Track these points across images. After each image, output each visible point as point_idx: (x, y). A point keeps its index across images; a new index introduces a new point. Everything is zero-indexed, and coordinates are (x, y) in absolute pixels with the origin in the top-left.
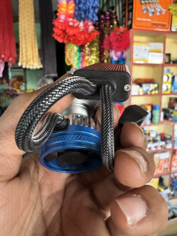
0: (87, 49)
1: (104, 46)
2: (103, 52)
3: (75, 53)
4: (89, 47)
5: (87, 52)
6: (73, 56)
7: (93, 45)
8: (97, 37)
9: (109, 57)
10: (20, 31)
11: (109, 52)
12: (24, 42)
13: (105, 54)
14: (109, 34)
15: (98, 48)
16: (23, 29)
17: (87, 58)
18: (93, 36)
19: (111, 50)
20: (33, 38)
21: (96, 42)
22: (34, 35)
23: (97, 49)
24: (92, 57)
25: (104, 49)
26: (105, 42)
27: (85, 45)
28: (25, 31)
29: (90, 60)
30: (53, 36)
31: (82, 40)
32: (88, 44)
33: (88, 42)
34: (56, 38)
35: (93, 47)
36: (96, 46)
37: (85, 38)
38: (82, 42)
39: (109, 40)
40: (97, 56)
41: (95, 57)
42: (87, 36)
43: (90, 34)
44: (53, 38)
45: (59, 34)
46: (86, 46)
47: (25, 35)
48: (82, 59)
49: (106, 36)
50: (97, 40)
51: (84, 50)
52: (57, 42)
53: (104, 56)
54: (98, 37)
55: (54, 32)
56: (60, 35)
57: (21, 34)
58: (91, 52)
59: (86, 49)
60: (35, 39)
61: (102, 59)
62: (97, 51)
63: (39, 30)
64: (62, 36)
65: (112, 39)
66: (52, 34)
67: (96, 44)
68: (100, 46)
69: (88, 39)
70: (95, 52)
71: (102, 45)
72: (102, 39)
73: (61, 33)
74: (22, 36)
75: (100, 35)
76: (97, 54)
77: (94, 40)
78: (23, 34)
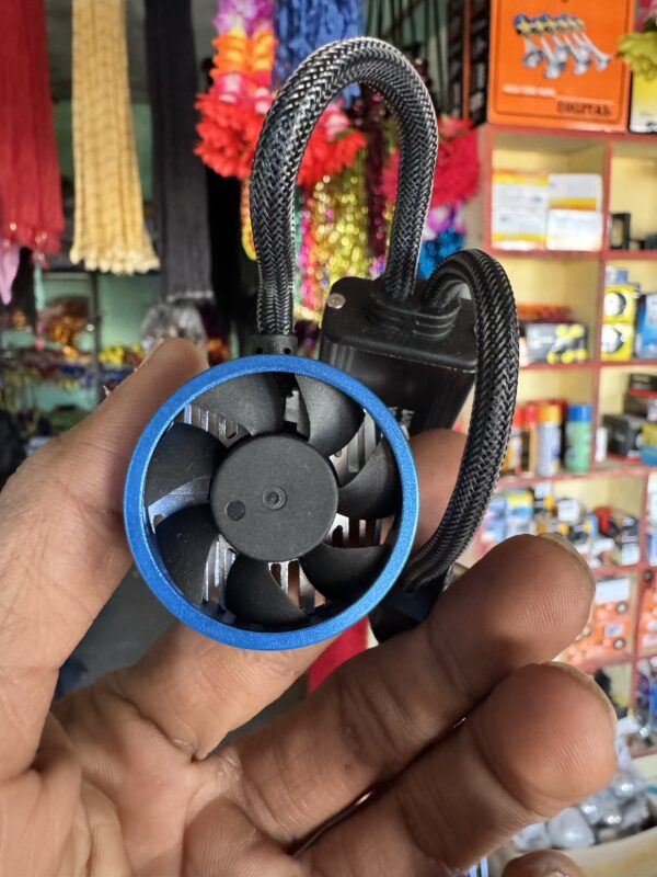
0: (324, 198)
1: (386, 189)
2: (382, 208)
4: (329, 190)
5: (321, 209)
7: (346, 186)
8: (358, 153)
10: (77, 137)
12: (89, 174)
13: (386, 215)
15: (363, 195)
16: (87, 130)
17: (322, 230)
18: (344, 152)
20: (124, 159)
21: (354, 174)
22: (129, 148)
23: (357, 197)
24: (341, 228)
25: (383, 198)
26: (388, 173)
27: (314, 184)
28: (94, 135)
29: (333, 238)
30: (199, 151)
31: (305, 167)
32: (327, 179)
33: (325, 173)
34: (206, 158)
35: (346, 192)
36: (355, 186)
37: (315, 159)
38: (302, 172)
40: (357, 224)
41: (351, 229)
42: (320, 153)
43: (332, 146)
44: (199, 158)
45: (217, 145)
46: (319, 186)
47: (95, 151)
48: (304, 236)
49: (392, 150)
50: (358, 166)
51: (311, 203)
52: (211, 174)
53: (384, 222)
54: (364, 154)
55: (201, 139)
56: (222, 150)
57: (82, 146)
58: (338, 209)
59: (317, 200)
60: (130, 164)
61: (379, 236)
62: (358, 207)
63: (146, 129)
64: (229, 152)
66: (197, 147)
67: (354, 180)
68: (368, 186)
69: (324, 164)
70: (350, 209)
71: (378, 183)
72: (376, 161)
73: (224, 140)
74: (83, 152)
75: (369, 148)
76: (358, 216)
77: (349, 165)
78: (87, 146)
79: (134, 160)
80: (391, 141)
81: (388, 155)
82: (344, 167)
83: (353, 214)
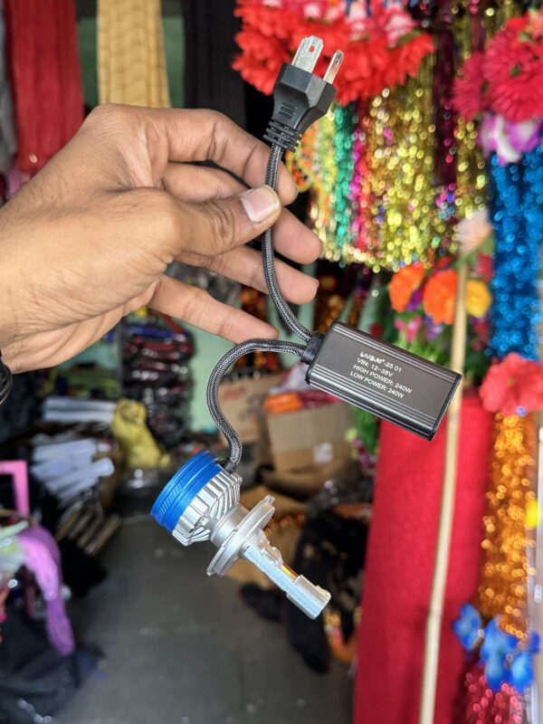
0: (382, 116)
1: (458, 102)
2: (454, 126)
3: (329, 137)
4: (388, 107)
5: (379, 130)
6: (319, 151)
7: (409, 101)
8: (424, 60)
9: (478, 148)
10: (102, 55)
11: (477, 125)
13: (459, 135)
14: (479, 48)
15: (430, 111)
16: (113, 47)
17: (379, 155)
18: (407, 59)
19: (487, 116)
20: (153, 80)
21: (419, 86)
22: (159, 66)
23: (422, 114)
24: (402, 152)
25: (454, 113)
26: (462, 82)
27: (370, 100)
28: (121, 53)
29: (392, 165)
30: (237, 66)
31: (361, 79)
32: (386, 93)
33: (385, 85)
34: (246, 74)
35: (411, 108)
36: (421, 99)
37: (374, 70)
38: (358, 85)
39: (480, 73)
40: (423, 146)
41: (413, 151)
42: (379, 61)
43: (394, 53)
44: (238, 74)
45: (259, 57)
46: (377, 102)
47: (121, 71)
48: (357, 164)
49: (466, 56)
50: (425, 77)
51: (366, 123)
52: (250, 89)
53: (456, 143)
54: (431, 61)
55: (240, 51)
56: (264, 63)
57: (107, 66)
58: (399, 128)
59: (374, 119)
60: (159, 85)
61: (449, 160)
62: (423, 125)
63: (178, 47)
64: (272, 65)
65: (493, 66)
66: (233, 60)
67: (419, 94)
68: (436, 99)
69: (383, 74)
70: (413, 129)
71: (449, 95)
72: (447, 69)
73: (268, 51)
74: (108, 73)
75: (437, 53)
76: (423, 136)
77: (413, 74)
78: (113, 66)
79: (165, 80)
80: (466, 45)
81: (461, 61)
82: (408, 77)
83: (417, 134)
